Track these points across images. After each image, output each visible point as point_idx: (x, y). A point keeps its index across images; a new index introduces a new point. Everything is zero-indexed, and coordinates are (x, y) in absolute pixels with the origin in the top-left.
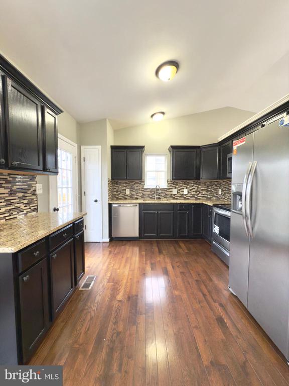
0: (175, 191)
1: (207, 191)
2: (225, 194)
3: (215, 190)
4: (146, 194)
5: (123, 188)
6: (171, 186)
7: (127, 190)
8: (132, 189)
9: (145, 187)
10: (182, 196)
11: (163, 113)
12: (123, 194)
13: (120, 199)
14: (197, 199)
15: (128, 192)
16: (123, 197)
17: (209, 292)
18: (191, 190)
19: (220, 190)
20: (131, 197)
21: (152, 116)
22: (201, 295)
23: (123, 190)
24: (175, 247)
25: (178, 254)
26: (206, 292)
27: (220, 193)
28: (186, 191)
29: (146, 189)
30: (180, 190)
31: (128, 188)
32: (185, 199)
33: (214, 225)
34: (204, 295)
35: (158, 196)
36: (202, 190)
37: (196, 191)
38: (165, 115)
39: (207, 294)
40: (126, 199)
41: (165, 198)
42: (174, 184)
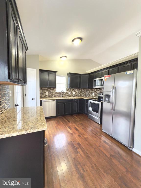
0: (69, 93)
1: (82, 93)
2: (89, 94)
3: (85, 92)
4: (57, 94)
5: (44, 92)
6: (68, 91)
7: (47, 93)
8: (49, 92)
9: (56, 91)
10: (72, 95)
11: (66, 57)
12: (44, 95)
13: (43, 97)
14: (78, 97)
15: (47, 94)
16: (45, 96)
17: (96, 133)
18: (76, 93)
19: (87, 93)
20: (49, 96)
21: (61, 58)
22: (94, 135)
23: (45, 93)
24: (73, 118)
25: (77, 121)
26: (95, 133)
27: (87, 94)
28: (74, 93)
29: (57, 92)
30: (72, 93)
31: (47, 92)
32: (74, 97)
33: (89, 107)
34: (95, 135)
35: (62, 96)
36: (80, 93)
37: (78, 93)
38: (67, 58)
39: (96, 134)
40: (46, 97)
41: (65, 96)
42: (69, 90)
